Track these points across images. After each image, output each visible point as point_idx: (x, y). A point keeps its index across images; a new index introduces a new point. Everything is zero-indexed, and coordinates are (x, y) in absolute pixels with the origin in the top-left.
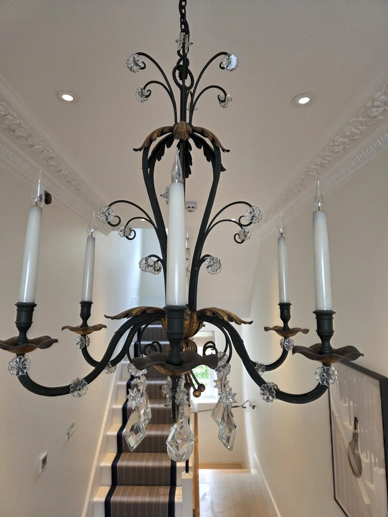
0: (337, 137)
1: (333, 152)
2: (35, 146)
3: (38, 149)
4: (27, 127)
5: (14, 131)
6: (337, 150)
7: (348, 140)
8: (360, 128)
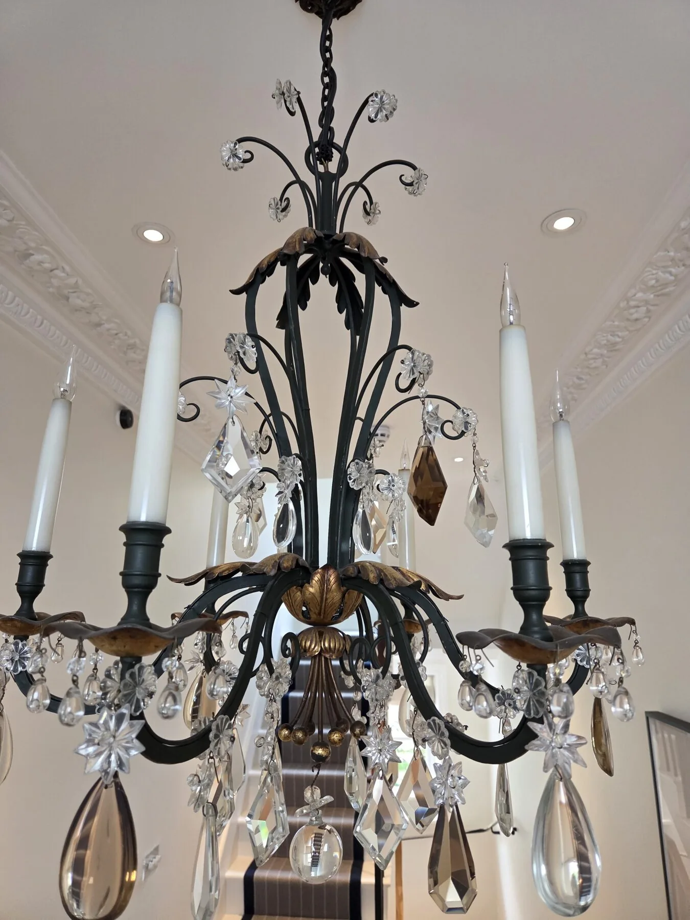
0: (633, 291)
1: (628, 320)
2: (104, 324)
3: (108, 330)
4: (90, 291)
5: (67, 299)
6: (635, 316)
7: (655, 296)
8: (673, 270)
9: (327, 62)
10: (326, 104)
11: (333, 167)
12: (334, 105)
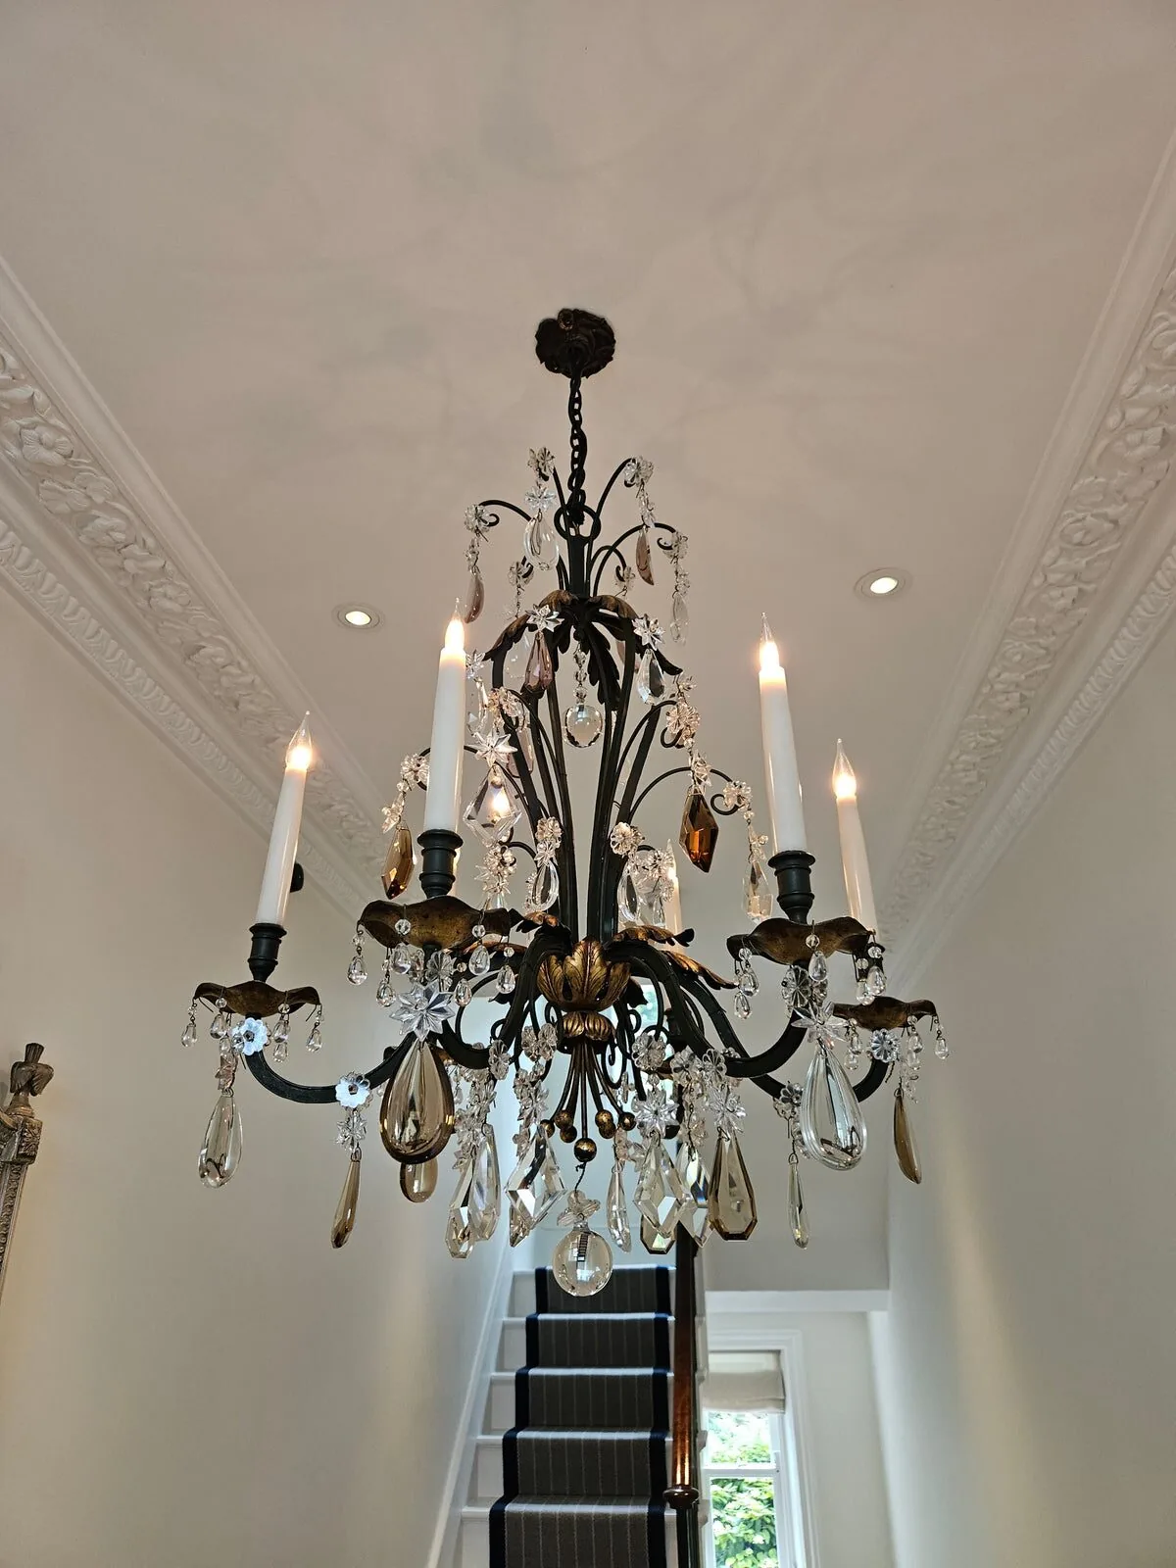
0: (995, 671)
1: (999, 711)
4: (268, 692)
5: (237, 704)
6: (1007, 705)
7: (1026, 676)
8: (1041, 641)
9: (576, 425)
10: (576, 466)
11: (585, 529)
12: (584, 468)
